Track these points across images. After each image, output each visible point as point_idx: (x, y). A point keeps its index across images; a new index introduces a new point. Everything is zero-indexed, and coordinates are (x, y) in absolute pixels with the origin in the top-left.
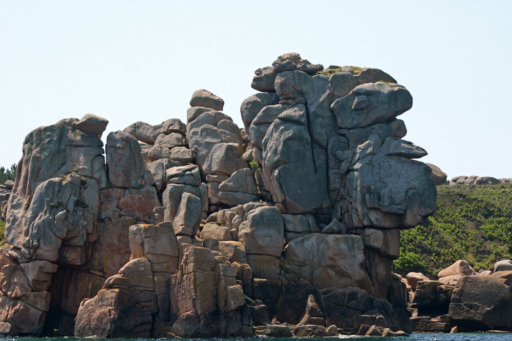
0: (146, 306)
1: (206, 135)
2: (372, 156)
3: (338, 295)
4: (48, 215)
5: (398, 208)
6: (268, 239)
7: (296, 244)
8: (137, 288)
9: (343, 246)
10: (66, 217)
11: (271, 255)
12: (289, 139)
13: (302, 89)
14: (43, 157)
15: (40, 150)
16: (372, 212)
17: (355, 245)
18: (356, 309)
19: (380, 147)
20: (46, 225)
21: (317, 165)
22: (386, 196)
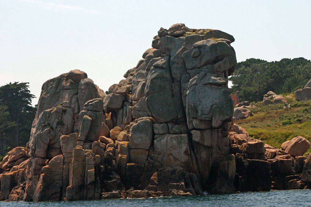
0: (58, 183)
1: (139, 77)
2: (195, 86)
3: (165, 172)
4: (40, 131)
5: (206, 117)
6: (140, 139)
7: (157, 142)
8: (55, 173)
9: (175, 142)
10: (49, 132)
11: (143, 149)
12: (154, 78)
13: (168, 47)
14: (46, 97)
15: (46, 93)
16: (194, 120)
17: (182, 141)
18: (174, 180)
19: (201, 80)
20: (39, 137)
21: (174, 93)
22: (200, 110)
